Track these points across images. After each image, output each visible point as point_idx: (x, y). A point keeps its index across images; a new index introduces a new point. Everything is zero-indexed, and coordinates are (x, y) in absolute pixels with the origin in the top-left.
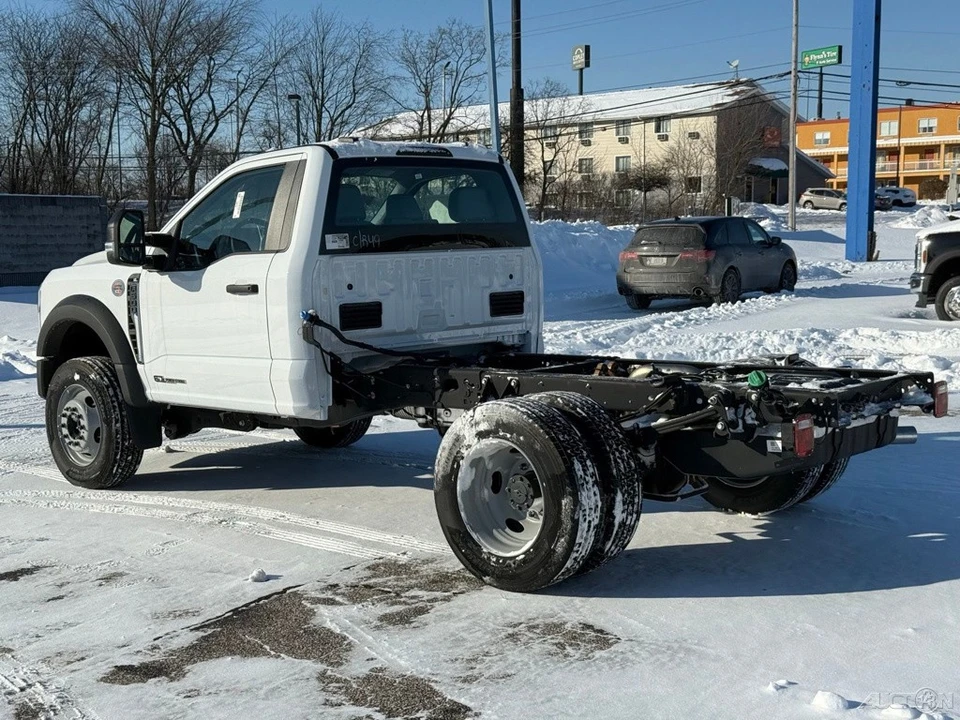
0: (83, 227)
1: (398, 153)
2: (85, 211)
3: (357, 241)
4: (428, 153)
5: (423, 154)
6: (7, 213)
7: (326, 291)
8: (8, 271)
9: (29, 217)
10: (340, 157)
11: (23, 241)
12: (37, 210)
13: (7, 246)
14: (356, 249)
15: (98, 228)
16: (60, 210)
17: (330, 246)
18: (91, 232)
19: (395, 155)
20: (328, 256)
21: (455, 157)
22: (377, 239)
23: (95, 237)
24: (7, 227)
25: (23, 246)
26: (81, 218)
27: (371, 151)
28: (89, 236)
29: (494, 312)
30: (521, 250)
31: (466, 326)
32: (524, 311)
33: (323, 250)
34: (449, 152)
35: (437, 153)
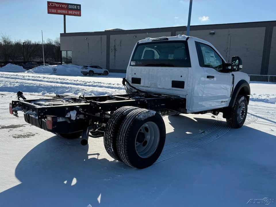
1: (152, 41)
3: (137, 63)
10: (139, 43)
17: (132, 64)
21: (169, 40)
22: (141, 63)
29: (173, 86)
30: (186, 68)
31: (164, 89)
32: (185, 88)
33: (130, 65)
34: (167, 39)
35: (163, 40)
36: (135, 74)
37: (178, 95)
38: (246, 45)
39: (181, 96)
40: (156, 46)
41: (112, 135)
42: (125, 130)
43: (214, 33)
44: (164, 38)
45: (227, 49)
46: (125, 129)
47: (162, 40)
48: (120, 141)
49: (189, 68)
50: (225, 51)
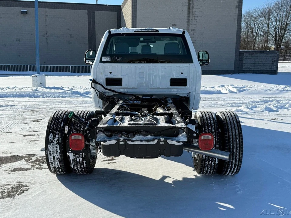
0: (271, 59)
1: (135, 31)
2: (272, 55)
3: (114, 59)
4: (148, 31)
5: (145, 31)
6: (250, 55)
7: (102, 73)
8: (248, 70)
9: (256, 56)
10: (112, 33)
11: (253, 62)
12: (258, 54)
13: (249, 63)
14: (112, 61)
15: (276, 59)
16: (265, 55)
17: (103, 60)
18: (273, 60)
19: (133, 32)
20: (103, 63)
21: (160, 32)
22: (121, 58)
23: (274, 61)
24: (250, 59)
25: (253, 64)
26: (271, 57)
27: (124, 31)
28: (273, 61)
29: (172, 85)
30: (188, 64)
31: (159, 88)
32: (187, 85)
33: (101, 61)
34: (157, 31)
35: (152, 31)
36: (111, 73)
37: (177, 94)
38: (69, 30)
39: (181, 95)
40: (143, 39)
41: (217, 145)
42: (236, 136)
43: (27, 12)
44: (152, 30)
45: (46, 34)
46: (236, 134)
47: (150, 32)
48: (233, 148)
49: (191, 64)
50: (44, 36)
